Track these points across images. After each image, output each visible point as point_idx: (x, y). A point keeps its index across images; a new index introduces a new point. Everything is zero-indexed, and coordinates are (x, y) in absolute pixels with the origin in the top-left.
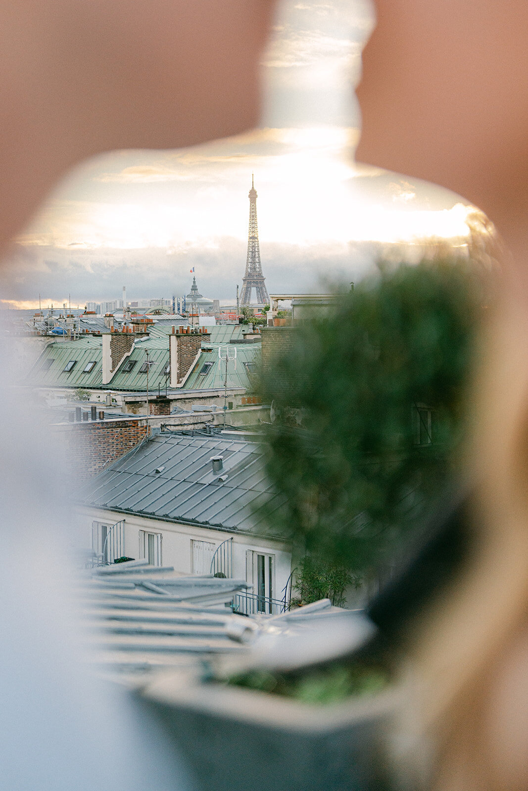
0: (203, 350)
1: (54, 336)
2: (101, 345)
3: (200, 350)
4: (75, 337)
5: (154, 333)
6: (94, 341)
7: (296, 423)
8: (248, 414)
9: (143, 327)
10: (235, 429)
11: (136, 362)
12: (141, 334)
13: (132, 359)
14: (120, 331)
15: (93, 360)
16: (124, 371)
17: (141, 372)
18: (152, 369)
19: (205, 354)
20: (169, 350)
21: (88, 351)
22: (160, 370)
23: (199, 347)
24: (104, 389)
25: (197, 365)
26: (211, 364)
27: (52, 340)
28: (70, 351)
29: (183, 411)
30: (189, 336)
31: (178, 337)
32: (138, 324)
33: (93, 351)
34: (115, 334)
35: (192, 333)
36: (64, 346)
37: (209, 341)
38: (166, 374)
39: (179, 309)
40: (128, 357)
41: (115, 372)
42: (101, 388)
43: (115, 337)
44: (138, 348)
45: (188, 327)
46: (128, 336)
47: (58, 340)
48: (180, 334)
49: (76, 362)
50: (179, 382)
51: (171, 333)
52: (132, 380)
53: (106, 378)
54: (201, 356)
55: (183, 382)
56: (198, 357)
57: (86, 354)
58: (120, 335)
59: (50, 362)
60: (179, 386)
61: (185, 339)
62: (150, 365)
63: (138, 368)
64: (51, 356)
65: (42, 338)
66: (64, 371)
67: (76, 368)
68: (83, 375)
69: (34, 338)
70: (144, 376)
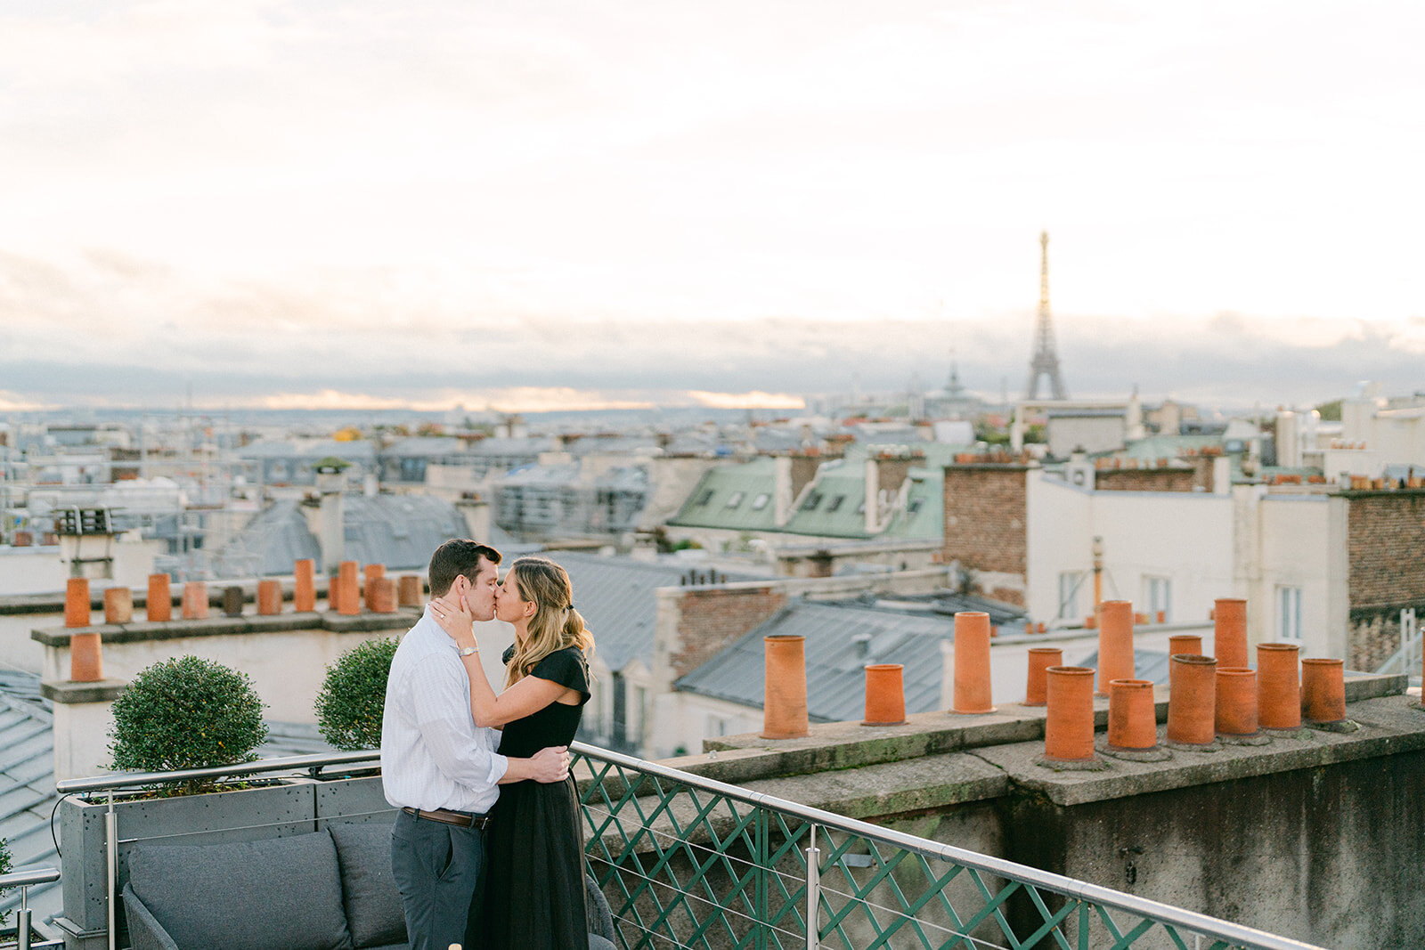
0: (913, 481)
1: (717, 457)
2: (776, 471)
3: (910, 481)
4: (744, 459)
5: (851, 455)
6: (769, 466)
8: (922, 578)
9: (839, 445)
10: (905, 598)
11: (823, 495)
12: (833, 457)
14: (802, 452)
15: (766, 492)
16: (807, 508)
17: (829, 510)
18: (844, 506)
19: (915, 486)
20: (865, 481)
21: (761, 480)
22: (852, 508)
23: (907, 476)
24: (780, 532)
26: (924, 500)
27: (713, 464)
30: (892, 462)
31: (877, 462)
32: (834, 441)
33: (766, 480)
34: (795, 457)
36: (730, 471)
37: (924, 467)
38: (859, 514)
40: (811, 488)
41: (795, 509)
42: (776, 531)
43: (796, 461)
44: (827, 478)
45: (891, 450)
46: (814, 461)
47: (723, 463)
49: (744, 495)
50: (879, 524)
51: (868, 456)
52: (817, 520)
53: (782, 517)
54: (910, 490)
55: (887, 525)
56: (906, 490)
57: (756, 484)
58: (802, 458)
59: (710, 494)
60: (879, 529)
61: (887, 465)
62: (839, 500)
63: (825, 504)
64: (711, 486)
65: (700, 461)
66: (727, 507)
67: (744, 503)
68: (751, 512)
69: (690, 461)
70: (835, 514)
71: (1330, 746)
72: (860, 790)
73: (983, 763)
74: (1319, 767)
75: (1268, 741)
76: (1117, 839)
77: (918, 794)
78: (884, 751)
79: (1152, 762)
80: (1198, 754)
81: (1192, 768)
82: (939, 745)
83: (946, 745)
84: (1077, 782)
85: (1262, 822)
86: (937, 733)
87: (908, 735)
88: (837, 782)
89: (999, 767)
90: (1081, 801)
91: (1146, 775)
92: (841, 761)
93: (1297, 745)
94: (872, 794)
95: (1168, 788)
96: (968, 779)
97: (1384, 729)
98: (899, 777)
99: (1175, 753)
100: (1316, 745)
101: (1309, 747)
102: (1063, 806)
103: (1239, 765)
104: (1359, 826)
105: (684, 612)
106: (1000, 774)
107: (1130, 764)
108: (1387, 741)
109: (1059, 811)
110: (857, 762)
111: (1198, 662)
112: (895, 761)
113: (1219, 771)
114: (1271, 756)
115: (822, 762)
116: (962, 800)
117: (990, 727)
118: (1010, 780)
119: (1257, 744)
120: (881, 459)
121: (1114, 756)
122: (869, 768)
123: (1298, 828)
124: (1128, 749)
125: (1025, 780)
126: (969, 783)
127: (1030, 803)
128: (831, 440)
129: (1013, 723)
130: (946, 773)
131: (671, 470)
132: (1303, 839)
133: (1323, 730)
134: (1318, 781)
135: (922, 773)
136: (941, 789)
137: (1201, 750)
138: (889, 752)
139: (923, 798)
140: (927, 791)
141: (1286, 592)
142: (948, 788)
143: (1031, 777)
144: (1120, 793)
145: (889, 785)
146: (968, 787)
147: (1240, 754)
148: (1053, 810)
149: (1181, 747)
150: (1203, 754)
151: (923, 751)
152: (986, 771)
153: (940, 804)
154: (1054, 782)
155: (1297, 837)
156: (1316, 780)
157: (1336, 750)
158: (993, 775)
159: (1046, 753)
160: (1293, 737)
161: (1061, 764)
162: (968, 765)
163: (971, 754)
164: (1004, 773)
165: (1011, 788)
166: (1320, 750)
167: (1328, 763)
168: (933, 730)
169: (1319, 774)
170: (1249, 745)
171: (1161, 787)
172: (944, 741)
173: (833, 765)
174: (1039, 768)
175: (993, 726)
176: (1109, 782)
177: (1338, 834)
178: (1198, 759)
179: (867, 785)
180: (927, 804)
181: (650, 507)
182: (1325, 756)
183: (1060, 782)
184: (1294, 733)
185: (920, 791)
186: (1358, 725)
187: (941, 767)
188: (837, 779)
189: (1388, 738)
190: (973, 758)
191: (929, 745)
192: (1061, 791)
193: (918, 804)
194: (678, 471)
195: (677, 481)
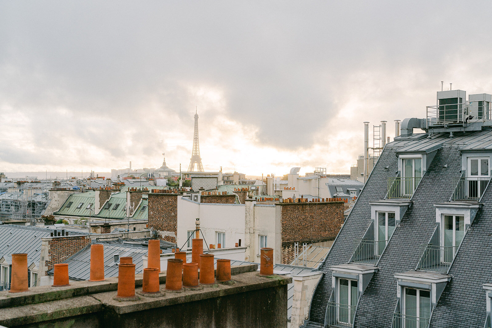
2: (95, 195)
3: (142, 199)
4: (84, 191)
5: (122, 190)
7: (162, 238)
8: (140, 233)
10: (134, 240)
11: (111, 204)
12: (116, 190)
13: (110, 203)
14: (104, 189)
15: (91, 203)
16: (105, 209)
17: (114, 209)
18: (119, 208)
19: (144, 201)
20: (127, 199)
21: (89, 198)
22: (122, 208)
23: (141, 197)
24: (95, 217)
25: (140, 206)
27: (72, 192)
28: (80, 198)
30: (136, 192)
31: (131, 193)
32: (116, 185)
33: (92, 198)
34: (102, 190)
35: (138, 191)
40: (108, 201)
41: (101, 209)
42: (94, 217)
43: (101, 192)
44: (113, 198)
45: (136, 188)
46: (108, 192)
47: (76, 192)
49: (83, 204)
50: (131, 214)
51: (128, 191)
53: (97, 212)
54: (142, 202)
55: (133, 215)
56: (140, 202)
57: (88, 200)
58: (104, 191)
59: (71, 203)
60: (130, 216)
61: (134, 194)
62: (117, 206)
63: (112, 207)
64: (72, 200)
65: (67, 192)
66: (77, 208)
67: (83, 207)
68: (86, 210)
69: (63, 192)
70: (115, 211)
71: (223, 290)
72: (41, 311)
73: (94, 299)
74: (219, 297)
75: (201, 288)
76: (142, 326)
77: (65, 312)
78: (55, 296)
79: (157, 297)
80: (175, 294)
81: (171, 299)
82: (78, 293)
83: (81, 293)
84: (125, 305)
85: (197, 317)
86: (77, 288)
87: (65, 290)
88: (33, 308)
89: (99, 301)
90: (127, 312)
91: (153, 302)
92: (37, 300)
93: (211, 290)
94: (45, 313)
95: (161, 306)
96: (86, 305)
97: (244, 283)
98: (59, 305)
99: (166, 293)
100: (218, 289)
101: (216, 290)
102: (120, 314)
103: (189, 297)
104: (234, 317)
105: (51, 246)
106: (99, 303)
107: (148, 298)
108: (244, 287)
109: (119, 316)
110: (43, 300)
111: (177, 261)
112: (59, 300)
113: (181, 300)
114: (201, 294)
115: (29, 301)
116: (83, 313)
117: (99, 286)
118: (103, 305)
119: (197, 289)
120: (132, 191)
121: (143, 295)
122: (48, 302)
123: (212, 319)
124: (149, 292)
125: (108, 305)
126: (86, 307)
127: (110, 314)
129: (109, 284)
130: (78, 303)
131: (56, 195)
132: (213, 323)
133: (223, 284)
134: (219, 302)
135: (68, 303)
136: (74, 310)
137: (176, 292)
138: (57, 296)
139: (67, 313)
140: (69, 311)
141: (262, 237)
142: (77, 309)
143: (110, 304)
144: (143, 309)
145: (54, 309)
146: (86, 308)
147: (189, 293)
148: (118, 316)
149: (170, 291)
150: (176, 294)
151: (71, 295)
152: (94, 302)
153: (74, 315)
154: (117, 305)
155: (211, 322)
156: (218, 302)
157: (226, 291)
158: (96, 304)
159: (118, 295)
160: (211, 287)
161: (122, 299)
162: (88, 300)
163: (90, 296)
164: (101, 303)
165: (103, 308)
166: (219, 291)
167: (222, 296)
168: (76, 288)
169: (219, 300)
170: (194, 290)
171: (159, 306)
172: (80, 292)
173: (34, 302)
174: (114, 301)
175: (100, 286)
176: (138, 305)
177: (226, 320)
178: (173, 296)
179: (45, 309)
180: (68, 315)
181: (48, 208)
182: (221, 293)
183: (119, 306)
184: (211, 285)
185: (66, 310)
186: (235, 282)
187: (77, 301)
188: (34, 307)
189: (244, 286)
190: (91, 297)
191: (74, 293)
192: (119, 308)
193: (65, 315)
194: (59, 195)
195: (59, 199)
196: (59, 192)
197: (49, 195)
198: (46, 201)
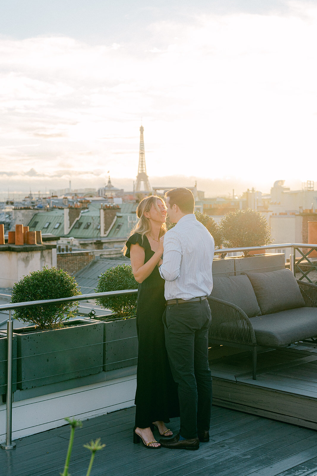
0: (118, 217)
1: (37, 209)
2: (63, 214)
3: (116, 217)
4: (49, 210)
5: (91, 208)
6: (60, 212)
9: (85, 204)
11: (82, 223)
12: (84, 208)
13: (80, 221)
14: (73, 206)
15: (59, 222)
16: (76, 228)
17: (85, 228)
18: (91, 227)
19: (119, 219)
20: (100, 217)
21: (57, 217)
22: (95, 227)
23: (115, 215)
24: (65, 237)
25: (114, 225)
26: (122, 224)
27: (37, 212)
28: (46, 217)
29: (108, 248)
30: (110, 209)
31: (104, 210)
32: (83, 203)
33: (59, 217)
34: (71, 208)
35: (112, 208)
36: (44, 214)
37: (120, 212)
38: (98, 229)
39: (102, 194)
40: (78, 221)
41: (71, 228)
43: (71, 210)
44: (83, 216)
45: (109, 205)
46: (78, 210)
47: (40, 211)
48: (106, 209)
49: (50, 223)
50: (105, 234)
51: (100, 207)
52: (80, 232)
53: (66, 232)
54: (117, 220)
55: (108, 234)
56: (115, 220)
58: (73, 209)
59: (36, 223)
60: (105, 235)
61: (108, 211)
62: (89, 225)
63: (83, 226)
64: (37, 220)
65: (32, 211)
66: (44, 228)
67: (50, 226)
68: (54, 230)
69: (28, 210)
70: (87, 230)
128: (81, 202)
131: (20, 214)
194: (23, 214)
195: (23, 218)
196: (23, 211)
197: (13, 214)
198: (10, 221)
